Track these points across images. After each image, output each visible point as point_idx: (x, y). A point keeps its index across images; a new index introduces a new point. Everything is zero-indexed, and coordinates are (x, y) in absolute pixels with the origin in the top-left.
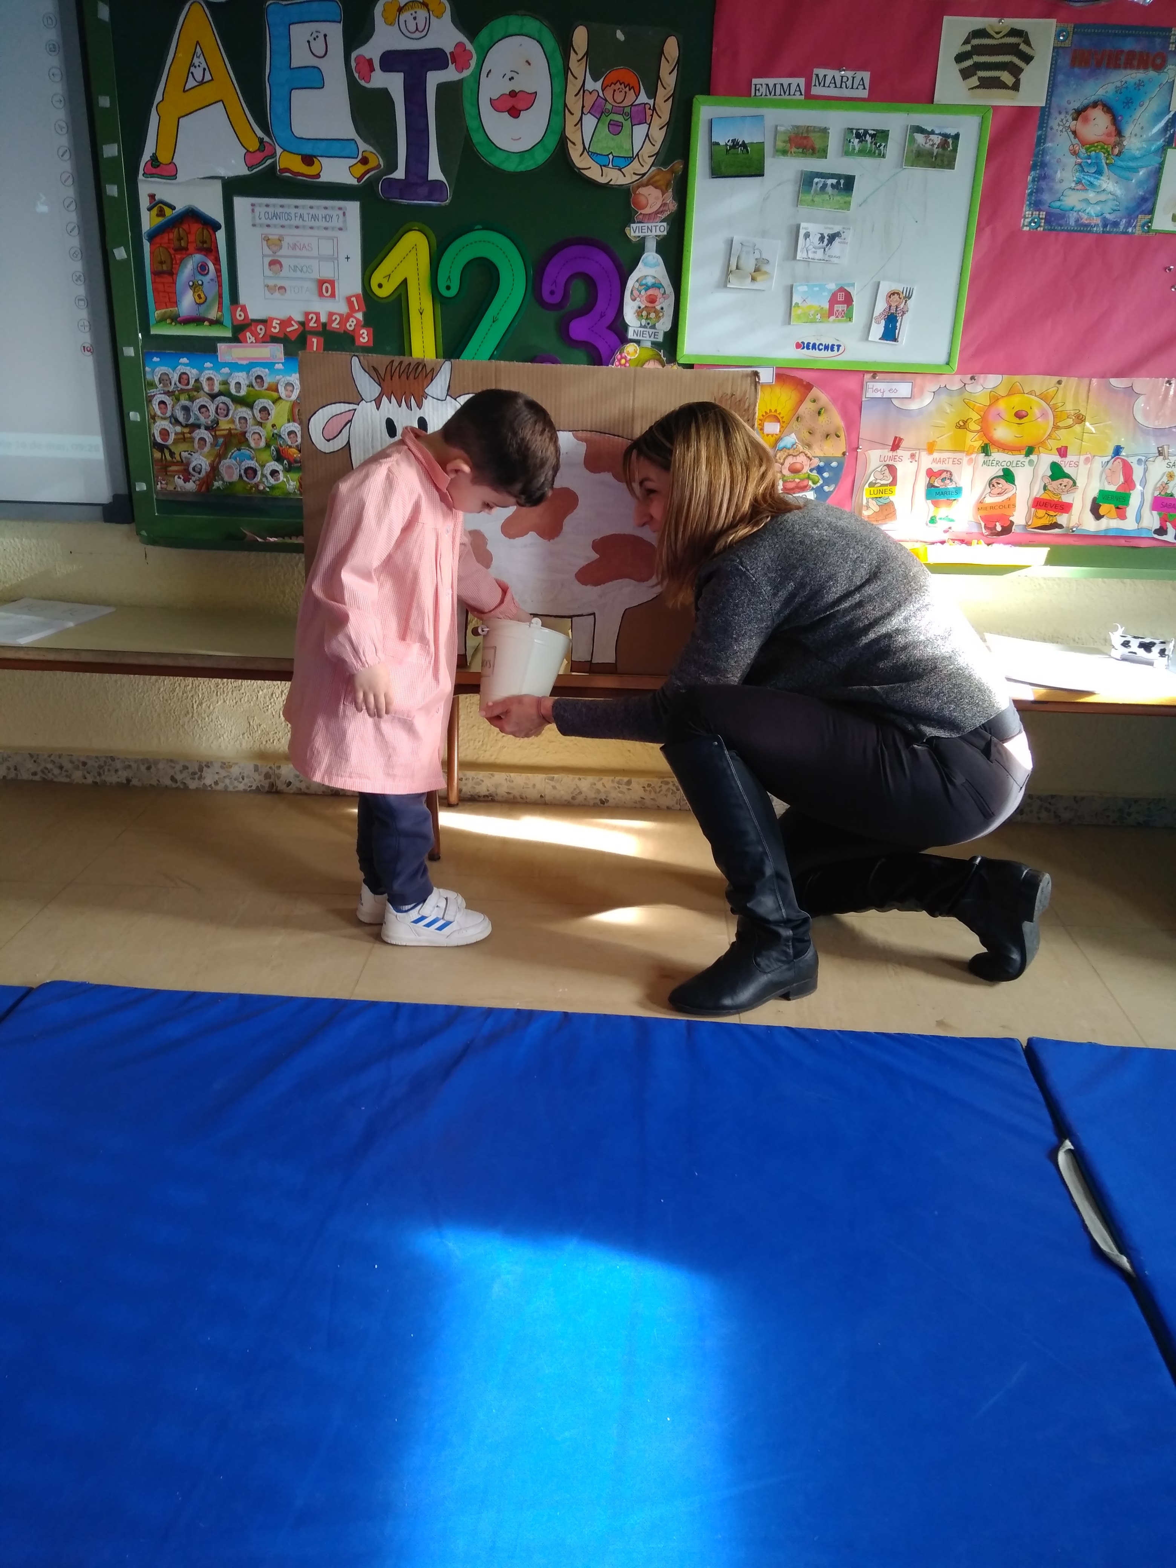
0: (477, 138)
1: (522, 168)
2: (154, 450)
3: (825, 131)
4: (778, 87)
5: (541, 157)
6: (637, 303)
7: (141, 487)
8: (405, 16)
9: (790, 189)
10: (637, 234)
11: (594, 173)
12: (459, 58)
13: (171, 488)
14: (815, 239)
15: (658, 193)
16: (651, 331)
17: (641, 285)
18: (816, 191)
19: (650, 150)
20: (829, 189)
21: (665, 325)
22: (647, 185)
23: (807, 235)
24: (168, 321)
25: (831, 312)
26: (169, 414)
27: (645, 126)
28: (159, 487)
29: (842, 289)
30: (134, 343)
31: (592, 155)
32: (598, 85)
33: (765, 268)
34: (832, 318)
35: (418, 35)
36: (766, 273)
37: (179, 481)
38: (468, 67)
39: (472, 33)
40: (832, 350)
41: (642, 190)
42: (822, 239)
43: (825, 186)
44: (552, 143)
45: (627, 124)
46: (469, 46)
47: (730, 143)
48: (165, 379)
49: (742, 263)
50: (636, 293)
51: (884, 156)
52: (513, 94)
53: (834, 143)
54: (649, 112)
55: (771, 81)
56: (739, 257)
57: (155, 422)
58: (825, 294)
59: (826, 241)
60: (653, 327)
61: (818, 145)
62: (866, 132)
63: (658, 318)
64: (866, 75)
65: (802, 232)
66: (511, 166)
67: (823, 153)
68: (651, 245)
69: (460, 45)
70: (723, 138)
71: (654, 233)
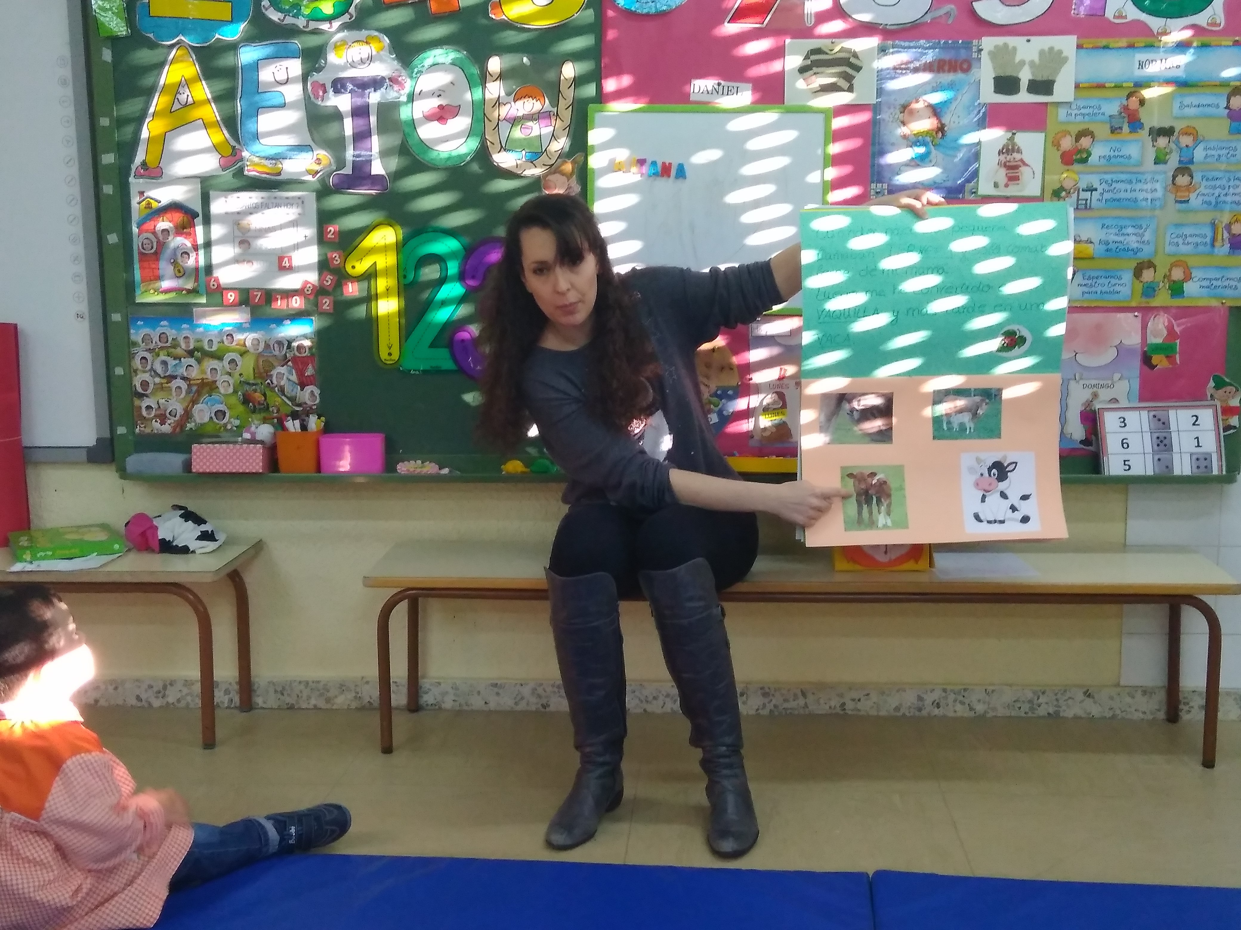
0: (412, 141)
1: (450, 163)
2: (135, 399)
7: (122, 430)
8: (353, 51)
11: (510, 165)
12: (396, 82)
13: (148, 430)
15: (564, 179)
19: (555, 145)
22: (554, 172)
24: (152, 291)
26: (149, 367)
27: (551, 128)
28: (137, 430)
30: (121, 310)
31: (507, 150)
32: (511, 99)
35: (364, 65)
37: (156, 425)
38: (403, 87)
39: (405, 62)
41: (550, 176)
44: (474, 143)
46: (403, 72)
48: (147, 339)
52: (442, 107)
54: (554, 117)
57: (136, 375)
66: (441, 162)
69: (396, 72)
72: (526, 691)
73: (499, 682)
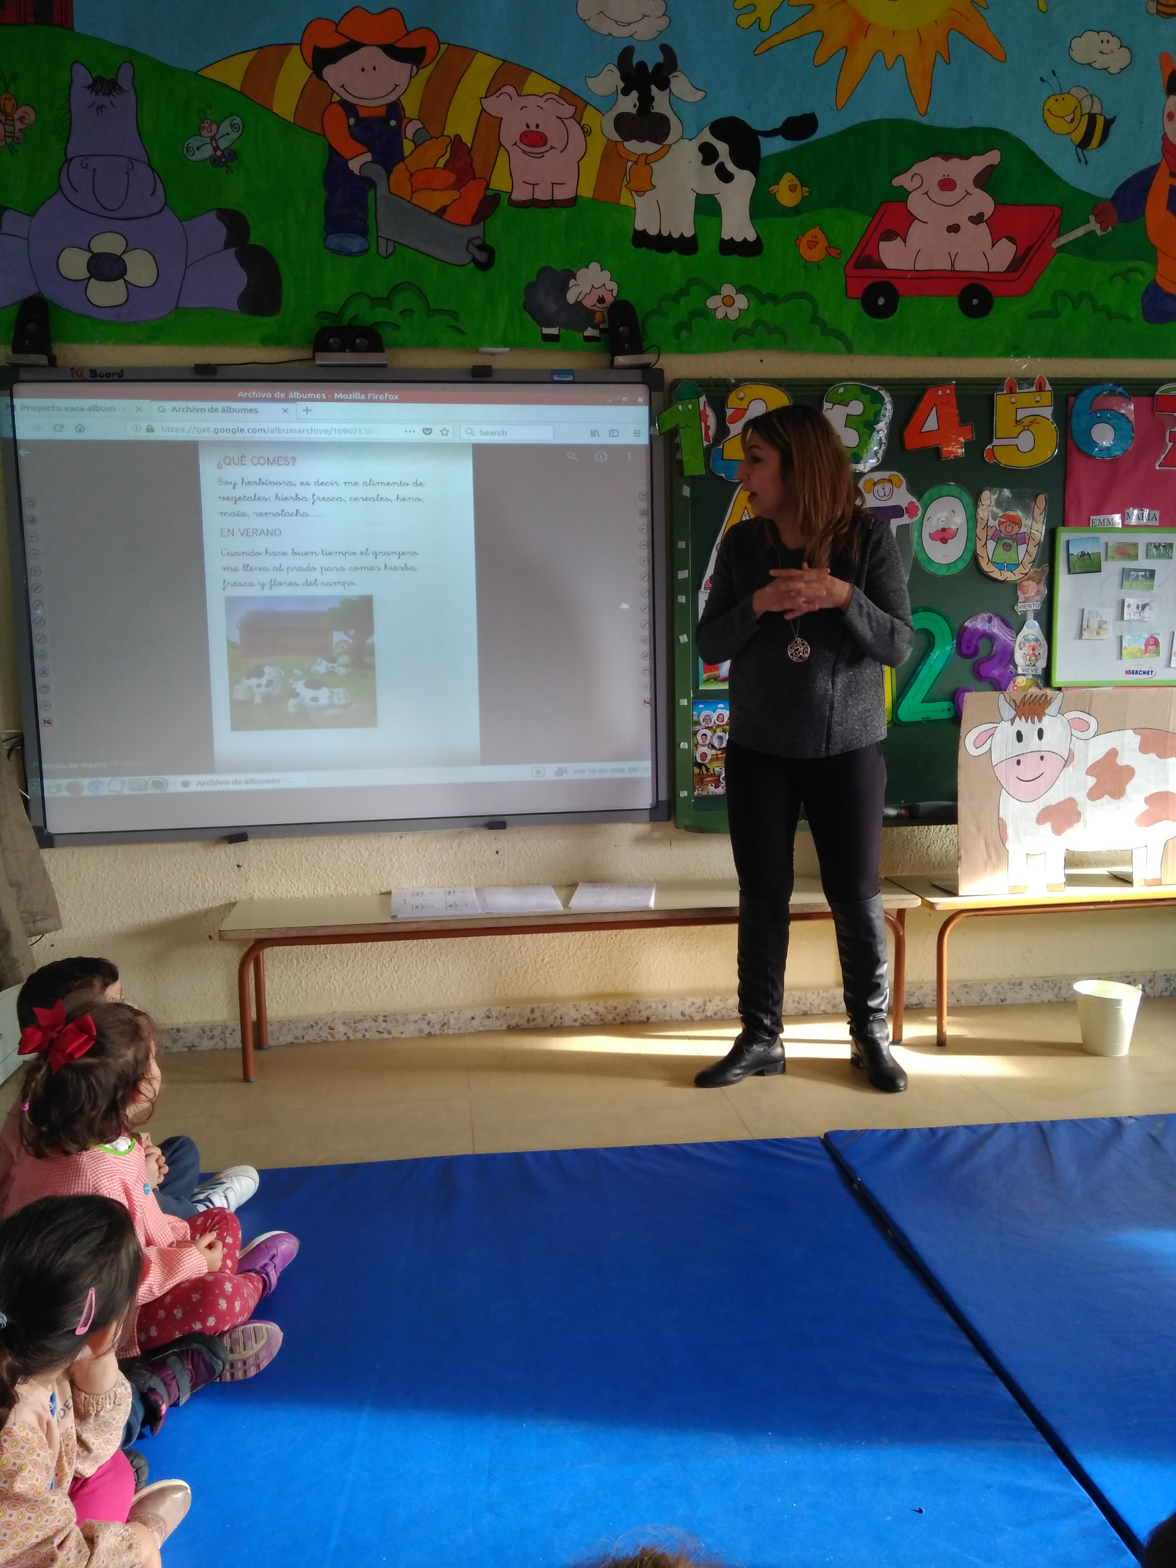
0: (920, 557)
1: (949, 573)
2: (695, 768)
3: (1136, 545)
4: (1106, 520)
5: (961, 566)
6: (1023, 651)
7: (684, 794)
8: (878, 487)
9: (1116, 579)
10: (1022, 609)
11: (996, 574)
12: (911, 510)
13: (704, 793)
14: (1134, 607)
15: (1034, 584)
16: (1033, 668)
17: (1025, 640)
18: (1133, 580)
19: (1029, 559)
20: (1140, 578)
21: (1042, 664)
22: (1028, 580)
23: (1129, 606)
24: (712, 680)
25: (1146, 651)
26: (707, 742)
27: (1025, 546)
28: (696, 793)
29: (1152, 637)
30: (687, 696)
31: (994, 563)
32: (996, 523)
33: (1105, 626)
34: (1147, 654)
35: (885, 498)
36: (1105, 629)
37: (710, 788)
38: (916, 515)
39: (919, 496)
40: (1148, 674)
41: (1025, 583)
42: (1138, 607)
43: (1138, 576)
44: (968, 557)
45: (1014, 545)
46: (917, 504)
47: (1080, 554)
48: (708, 718)
49: (1090, 623)
50: (1022, 645)
51: (1171, 558)
52: (944, 530)
53: (1141, 551)
54: (1027, 538)
55: (1102, 517)
56: (1088, 620)
57: (697, 748)
58: (1142, 640)
59: (1140, 609)
60: (1034, 665)
61: (1132, 553)
62: (1160, 544)
63: (1037, 660)
64: (1157, 513)
65: (1126, 604)
66: (942, 572)
67: (1135, 557)
68: (1030, 615)
69: (912, 503)
70: (1075, 550)
71: (1033, 608)
72: (989, 989)
73: (968, 983)
